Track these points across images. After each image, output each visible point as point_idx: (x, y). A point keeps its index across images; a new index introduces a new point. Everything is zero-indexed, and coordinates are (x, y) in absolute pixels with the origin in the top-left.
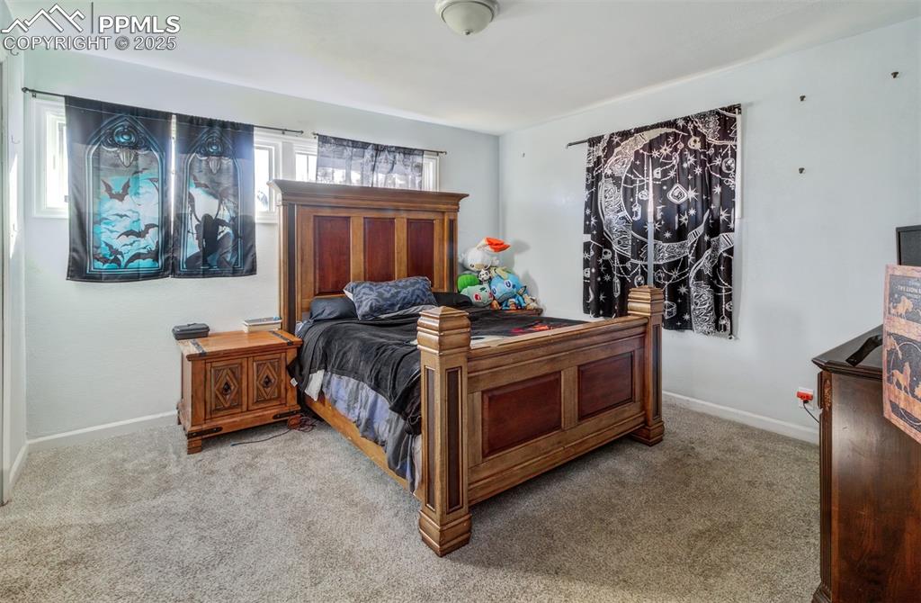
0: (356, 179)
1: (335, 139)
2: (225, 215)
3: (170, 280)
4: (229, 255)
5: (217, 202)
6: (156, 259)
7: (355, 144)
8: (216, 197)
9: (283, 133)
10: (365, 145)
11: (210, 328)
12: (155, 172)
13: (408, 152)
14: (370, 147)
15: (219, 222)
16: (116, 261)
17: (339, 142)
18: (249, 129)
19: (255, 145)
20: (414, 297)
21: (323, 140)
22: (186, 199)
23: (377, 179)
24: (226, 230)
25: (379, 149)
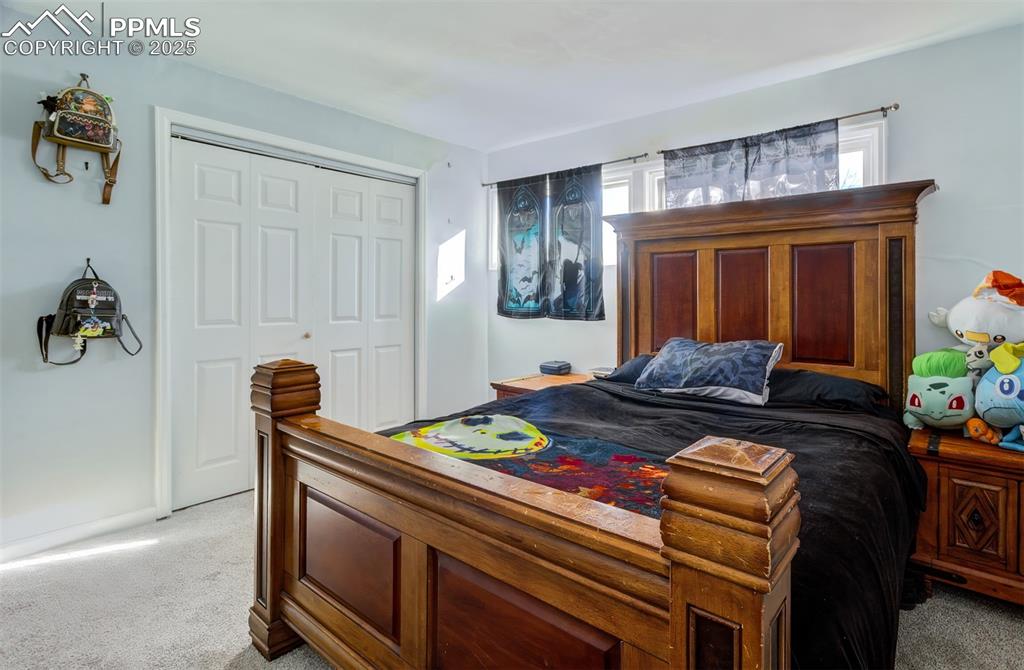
0: (717, 196)
1: (683, 149)
2: (581, 260)
3: (546, 319)
4: (583, 299)
5: (576, 246)
6: (537, 301)
7: (712, 148)
8: (575, 243)
9: (635, 162)
10: (727, 145)
11: (573, 368)
12: (537, 228)
13: (804, 132)
14: (734, 145)
15: (577, 266)
16: (518, 302)
17: (690, 152)
18: (597, 168)
19: (604, 184)
20: (713, 372)
21: (670, 155)
22: (556, 247)
23: (748, 189)
24: (582, 273)
25: (748, 144)
